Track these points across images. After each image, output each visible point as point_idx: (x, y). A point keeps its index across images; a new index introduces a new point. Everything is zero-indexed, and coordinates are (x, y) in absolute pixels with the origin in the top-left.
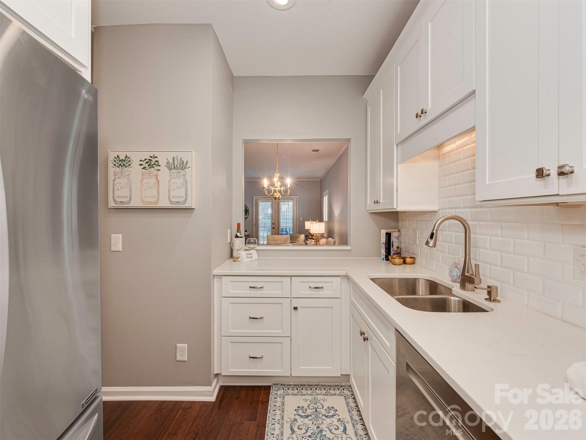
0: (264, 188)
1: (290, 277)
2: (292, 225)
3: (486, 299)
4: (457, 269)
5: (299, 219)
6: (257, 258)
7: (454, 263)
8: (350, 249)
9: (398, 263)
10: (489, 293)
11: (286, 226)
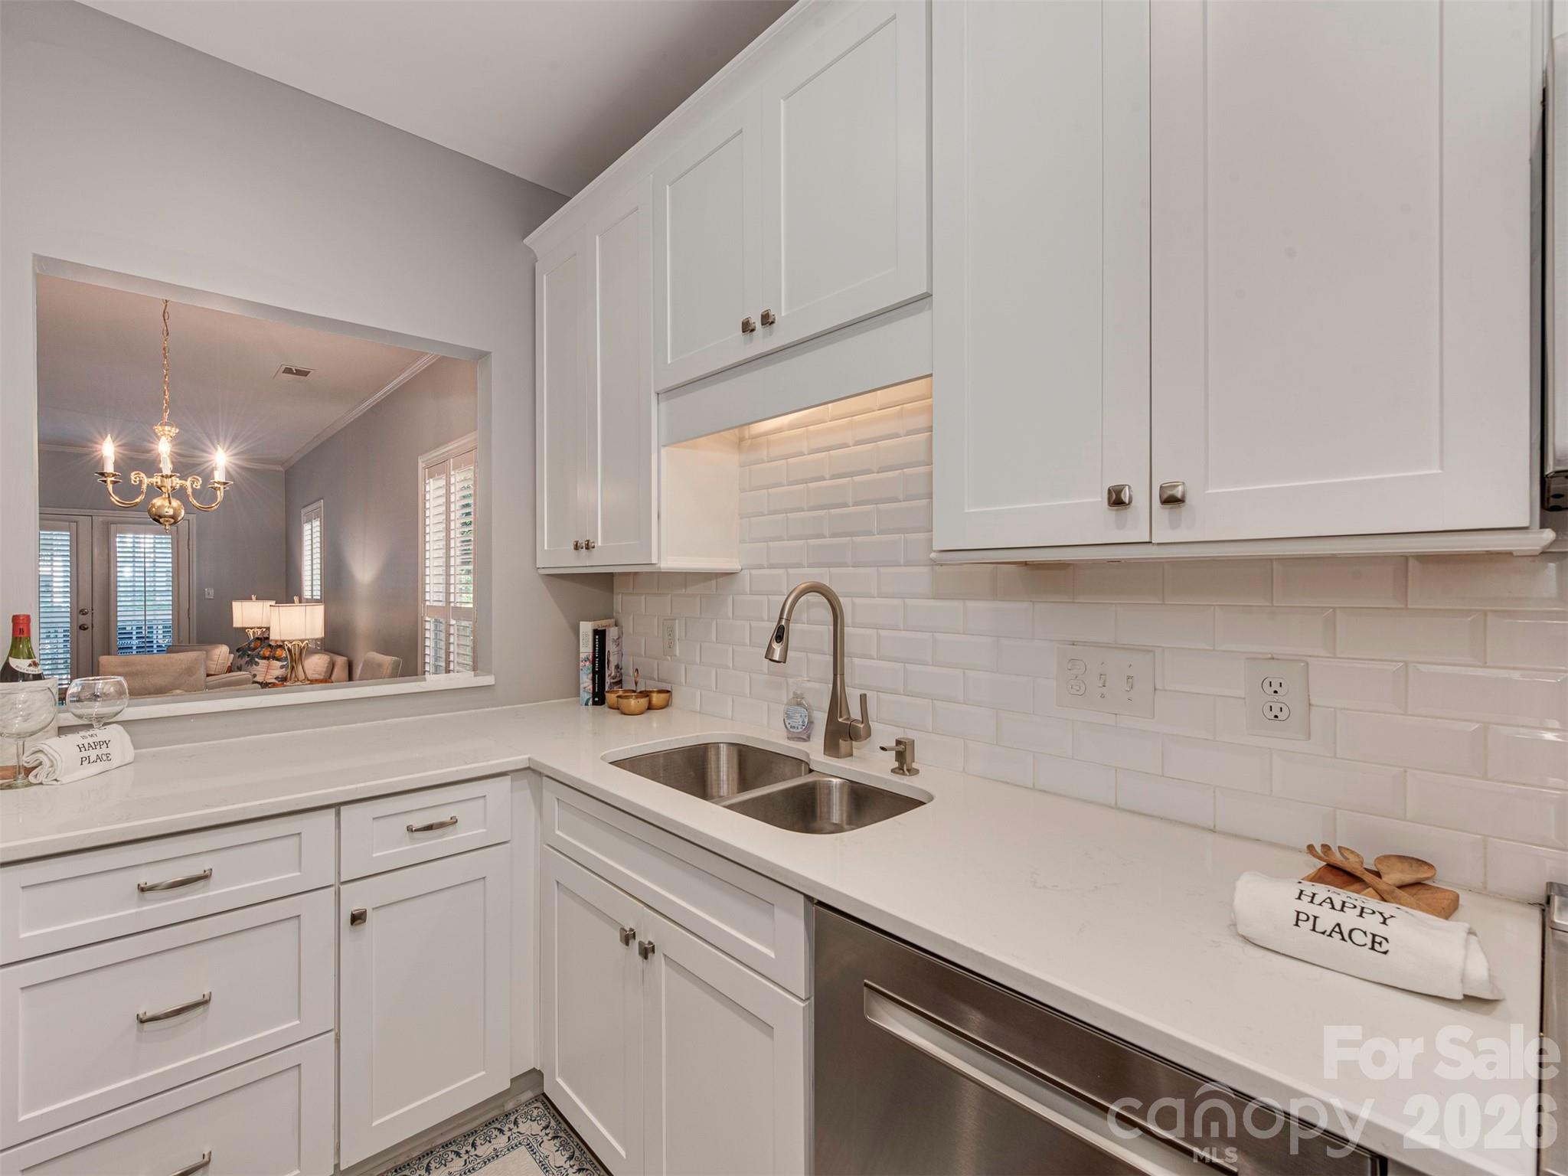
0: (103, 474)
1: (333, 811)
2: (173, 615)
3: (893, 771)
4: (803, 709)
5: (201, 594)
6: (130, 753)
7: (796, 695)
8: (493, 683)
9: (637, 710)
10: (900, 756)
11: (143, 618)
